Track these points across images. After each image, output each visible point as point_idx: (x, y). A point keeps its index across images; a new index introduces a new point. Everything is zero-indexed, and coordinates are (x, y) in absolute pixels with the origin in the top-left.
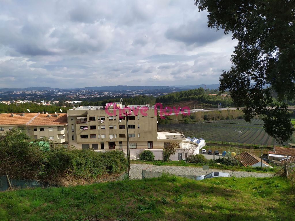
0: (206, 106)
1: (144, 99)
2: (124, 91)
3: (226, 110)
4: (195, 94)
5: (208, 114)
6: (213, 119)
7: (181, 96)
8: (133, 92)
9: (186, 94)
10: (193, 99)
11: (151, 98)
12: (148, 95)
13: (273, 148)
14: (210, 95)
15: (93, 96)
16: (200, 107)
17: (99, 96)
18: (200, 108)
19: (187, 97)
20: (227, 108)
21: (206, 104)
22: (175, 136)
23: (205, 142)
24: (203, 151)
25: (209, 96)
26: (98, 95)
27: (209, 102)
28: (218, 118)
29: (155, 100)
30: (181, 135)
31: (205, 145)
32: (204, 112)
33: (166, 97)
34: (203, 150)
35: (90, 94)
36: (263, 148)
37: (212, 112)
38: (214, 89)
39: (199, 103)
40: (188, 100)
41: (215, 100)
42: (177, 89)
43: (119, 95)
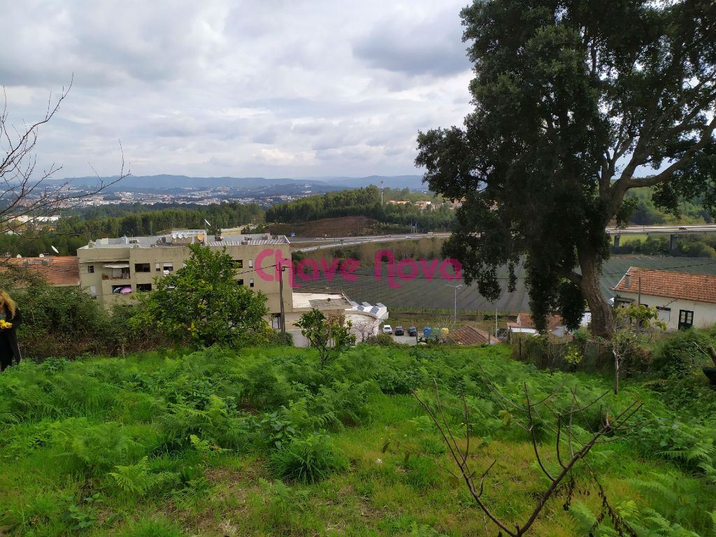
0: (384, 229)
1: (235, 213)
2: (176, 188)
3: (428, 239)
4: (359, 200)
5: (389, 248)
6: (400, 258)
7: (326, 205)
8: (203, 194)
9: (337, 199)
10: (354, 213)
11: (252, 209)
12: (241, 202)
13: (516, 317)
14: (393, 202)
15: (90, 203)
16: (370, 230)
17: (107, 203)
18: (371, 234)
19: (340, 208)
20: (430, 235)
21: (383, 225)
22: (329, 300)
23: (388, 310)
24: (386, 328)
25: (390, 204)
26: (105, 199)
27: (391, 220)
28: (412, 256)
29: (262, 214)
30: (343, 298)
31: (387, 317)
32: (382, 244)
33: (291, 206)
34: (386, 326)
35: (80, 196)
36: (499, 317)
37: (399, 242)
38: (401, 190)
39: (369, 223)
40: (344, 214)
41: (405, 216)
42: (315, 186)
43: (164, 199)
